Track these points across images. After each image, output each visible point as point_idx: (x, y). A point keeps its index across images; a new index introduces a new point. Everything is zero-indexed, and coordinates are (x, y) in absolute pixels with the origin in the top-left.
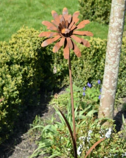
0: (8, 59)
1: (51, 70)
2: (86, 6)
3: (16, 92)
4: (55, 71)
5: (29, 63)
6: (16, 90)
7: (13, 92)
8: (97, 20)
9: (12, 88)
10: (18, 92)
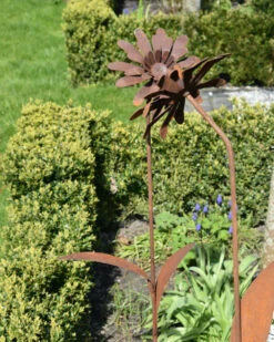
0: (49, 169)
1: (106, 186)
2: (84, 52)
3: (90, 238)
4: (114, 189)
5: (86, 173)
6: (90, 234)
7: (84, 237)
8: (107, 78)
9: (82, 231)
10: (93, 237)
